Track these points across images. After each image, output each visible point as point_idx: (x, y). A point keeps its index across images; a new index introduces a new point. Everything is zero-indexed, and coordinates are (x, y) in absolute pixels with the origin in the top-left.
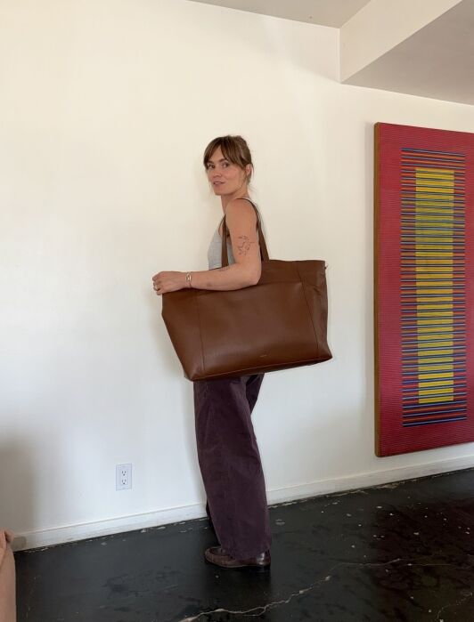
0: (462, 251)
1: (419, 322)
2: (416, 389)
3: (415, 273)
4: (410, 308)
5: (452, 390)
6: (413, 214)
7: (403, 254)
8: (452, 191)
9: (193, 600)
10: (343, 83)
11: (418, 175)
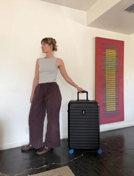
0: (118, 71)
1: (107, 90)
4: (104, 86)
5: (115, 108)
6: (105, 61)
7: (102, 72)
8: (115, 56)
9: (46, 161)
10: (87, 26)
11: (106, 51)
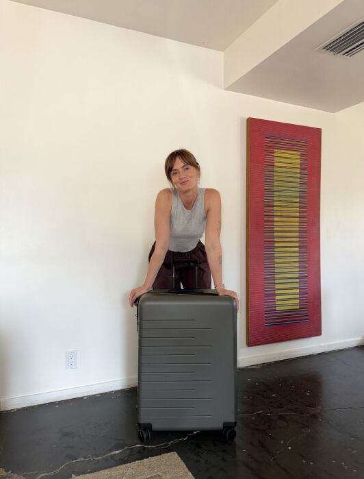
0: (305, 207)
1: (276, 255)
2: (274, 300)
3: (273, 221)
5: (298, 301)
6: (272, 181)
7: (266, 208)
9: (120, 440)
10: (226, 89)
11: (276, 155)
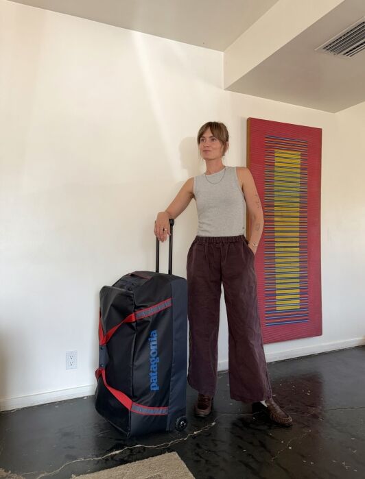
0: (305, 208)
1: (276, 255)
2: (275, 300)
3: (274, 221)
4: (270, 245)
5: (298, 301)
6: (273, 181)
8: (299, 166)
9: (119, 440)
10: (226, 90)
11: (276, 155)
